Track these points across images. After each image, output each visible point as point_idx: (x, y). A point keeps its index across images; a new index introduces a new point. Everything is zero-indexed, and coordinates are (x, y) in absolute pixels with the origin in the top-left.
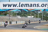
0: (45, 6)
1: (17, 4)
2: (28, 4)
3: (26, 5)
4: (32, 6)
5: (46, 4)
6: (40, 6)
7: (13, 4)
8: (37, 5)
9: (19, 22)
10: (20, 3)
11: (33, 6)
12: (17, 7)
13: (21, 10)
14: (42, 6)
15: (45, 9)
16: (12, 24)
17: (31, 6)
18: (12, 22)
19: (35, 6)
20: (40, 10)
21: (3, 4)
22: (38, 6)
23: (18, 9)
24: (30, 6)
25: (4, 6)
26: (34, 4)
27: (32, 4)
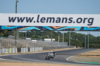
0: (84, 22)
1: (33, 18)
2: (54, 18)
3: (49, 19)
4: (60, 20)
5: (85, 19)
6: (74, 22)
7: (27, 18)
8: (69, 19)
9: (33, 48)
10: (39, 15)
11: (62, 22)
12: (34, 22)
13: (41, 28)
14: (77, 22)
15: (83, 28)
16: (22, 52)
17: (58, 21)
18: (22, 48)
19: (66, 22)
20: (74, 29)
21: (9, 18)
22: (72, 21)
23: (36, 27)
24: (56, 22)
25: (10, 21)
26: (63, 18)
27: (60, 18)
